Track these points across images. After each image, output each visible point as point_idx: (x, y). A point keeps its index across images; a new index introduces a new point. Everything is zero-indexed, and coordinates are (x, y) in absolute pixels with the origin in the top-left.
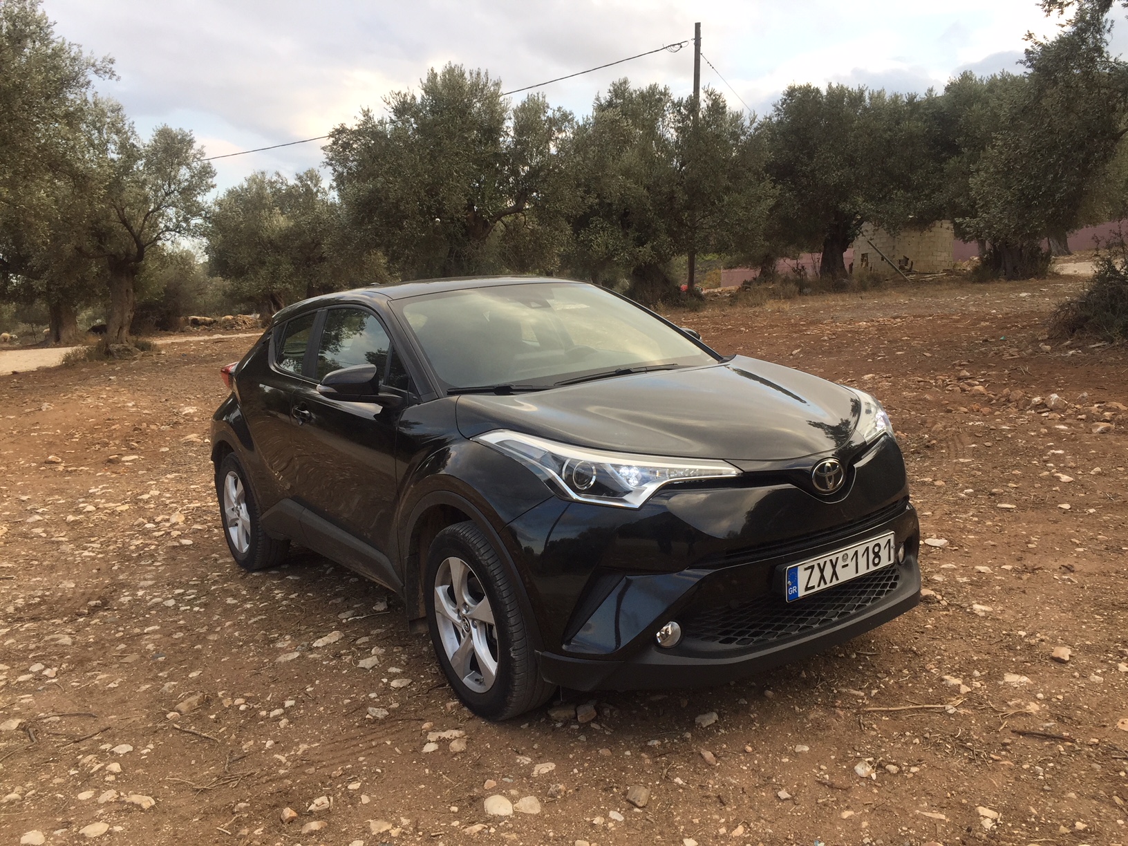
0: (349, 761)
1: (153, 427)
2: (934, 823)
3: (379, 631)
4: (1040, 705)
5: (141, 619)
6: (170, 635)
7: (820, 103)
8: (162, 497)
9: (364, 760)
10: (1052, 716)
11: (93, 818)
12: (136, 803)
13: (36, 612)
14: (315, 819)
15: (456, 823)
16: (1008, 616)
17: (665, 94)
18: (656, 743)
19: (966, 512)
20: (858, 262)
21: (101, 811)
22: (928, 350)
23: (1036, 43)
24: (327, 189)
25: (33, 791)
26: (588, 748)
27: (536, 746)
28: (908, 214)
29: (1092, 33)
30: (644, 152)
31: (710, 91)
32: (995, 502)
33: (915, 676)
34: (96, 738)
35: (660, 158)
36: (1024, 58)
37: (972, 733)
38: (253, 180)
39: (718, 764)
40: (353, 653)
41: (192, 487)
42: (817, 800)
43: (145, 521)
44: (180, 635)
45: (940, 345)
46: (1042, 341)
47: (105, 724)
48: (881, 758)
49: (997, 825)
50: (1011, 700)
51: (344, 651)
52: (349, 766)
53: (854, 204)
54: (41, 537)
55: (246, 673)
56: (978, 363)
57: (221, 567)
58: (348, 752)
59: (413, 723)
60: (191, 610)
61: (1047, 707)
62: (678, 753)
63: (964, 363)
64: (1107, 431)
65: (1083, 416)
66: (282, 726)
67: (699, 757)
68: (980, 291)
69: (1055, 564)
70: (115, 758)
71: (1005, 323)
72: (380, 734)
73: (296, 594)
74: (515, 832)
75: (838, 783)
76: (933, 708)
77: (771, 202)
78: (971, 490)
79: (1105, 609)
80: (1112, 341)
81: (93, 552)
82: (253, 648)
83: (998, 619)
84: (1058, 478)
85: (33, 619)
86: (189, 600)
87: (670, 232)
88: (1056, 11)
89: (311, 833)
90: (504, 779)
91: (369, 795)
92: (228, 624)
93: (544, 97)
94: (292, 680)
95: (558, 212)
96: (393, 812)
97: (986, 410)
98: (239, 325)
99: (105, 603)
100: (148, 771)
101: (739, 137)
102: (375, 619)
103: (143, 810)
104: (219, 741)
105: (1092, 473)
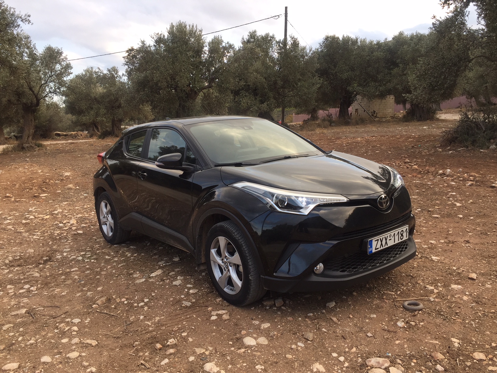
0: (179, 324)
1: (52, 181)
2: (435, 345)
3: (178, 269)
4: (468, 297)
5: (68, 265)
6: (84, 272)
7: (339, 43)
8: (63, 212)
9: (186, 324)
10: (473, 301)
11: (71, 350)
12: (89, 343)
13: (19, 263)
14: (171, 348)
15: (233, 349)
16: (447, 261)
17: (273, 37)
18: (311, 314)
19: (420, 219)
20: (354, 112)
21: (74, 347)
22: (389, 150)
23: (437, 20)
24: (121, 76)
25: (40, 340)
26: (282, 317)
27: (260, 317)
28: (376, 92)
29: (460, 16)
30: (264, 63)
31: (292, 37)
32: (431, 214)
33: (414, 286)
34: (63, 316)
35: (270, 66)
36: (432, 27)
37: (442, 309)
38: (87, 71)
39: (339, 323)
40: (169, 279)
41: (76, 208)
42: (384, 336)
43: (59, 223)
44: (88, 272)
45: (394, 148)
46: (438, 147)
47: (65, 310)
48: (407, 319)
49: (460, 345)
50: (456, 295)
51: (165, 278)
52: (180, 326)
53: (353, 87)
54: (12, 230)
55: (123, 288)
56: (412, 156)
57: (99, 243)
58: (178, 320)
59: (203, 308)
60: (90, 261)
61: (471, 298)
62: (321, 319)
63: (406, 156)
64: (472, 185)
65: (462, 179)
66: (146, 310)
67: (331, 320)
68: (407, 125)
69: (461, 240)
70: (74, 325)
71: (419, 139)
72: (190, 313)
73: (137, 254)
74: (259, 352)
75: (391, 329)
76: (424, 299)
77: (318, 86)
78: (420, 210)
79: (486, 258)
80: (467, 147)
81: (38, 236)
82: (123, 277)
83: (443, 263)
84: (455, 204)
85: (19, 266)
86: (88, 257)
87: (275, 98)
88: (446, 7)
89: (171, 354)
90: (249, 330)
91: (192, 338)
92: (109, 267)
93: (221, 37)
94: (144, 291)
95: (227, 88)
96: (204, 345)
97: (419, 176)
98: (79, 136)
99: (50, 259)
100: (90, 330)
101: (305, 57)
102: (175, 265)
103: (93, 346)
104: (119, 317)
105: (469, 202)
